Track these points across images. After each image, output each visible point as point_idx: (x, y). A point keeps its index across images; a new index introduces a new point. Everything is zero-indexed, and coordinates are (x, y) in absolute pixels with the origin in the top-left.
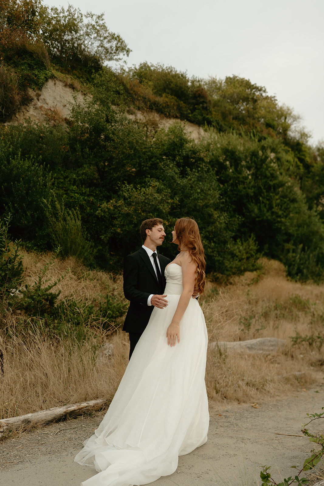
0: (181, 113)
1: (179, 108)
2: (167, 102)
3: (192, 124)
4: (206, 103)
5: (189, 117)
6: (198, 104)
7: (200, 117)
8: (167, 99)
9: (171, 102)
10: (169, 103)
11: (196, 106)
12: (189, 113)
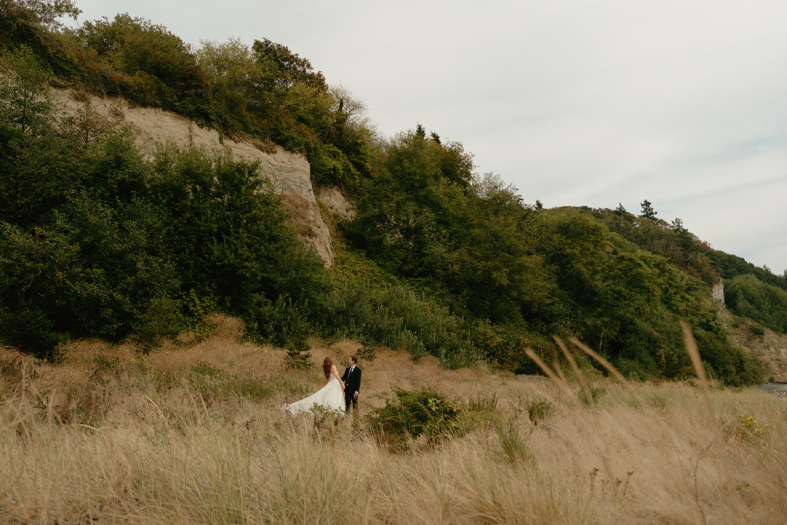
0: (163, 100)
1: (161, 93)
2: (141, 84)
3: (181, 117)
4: (201, 87)
5: (176, 106)
6: (189, 88)
7: (191, 107)
8: (140, 80)
9: (147, 84)
10: (143, 86)
11: (186, 92)
12: (176, 101)
